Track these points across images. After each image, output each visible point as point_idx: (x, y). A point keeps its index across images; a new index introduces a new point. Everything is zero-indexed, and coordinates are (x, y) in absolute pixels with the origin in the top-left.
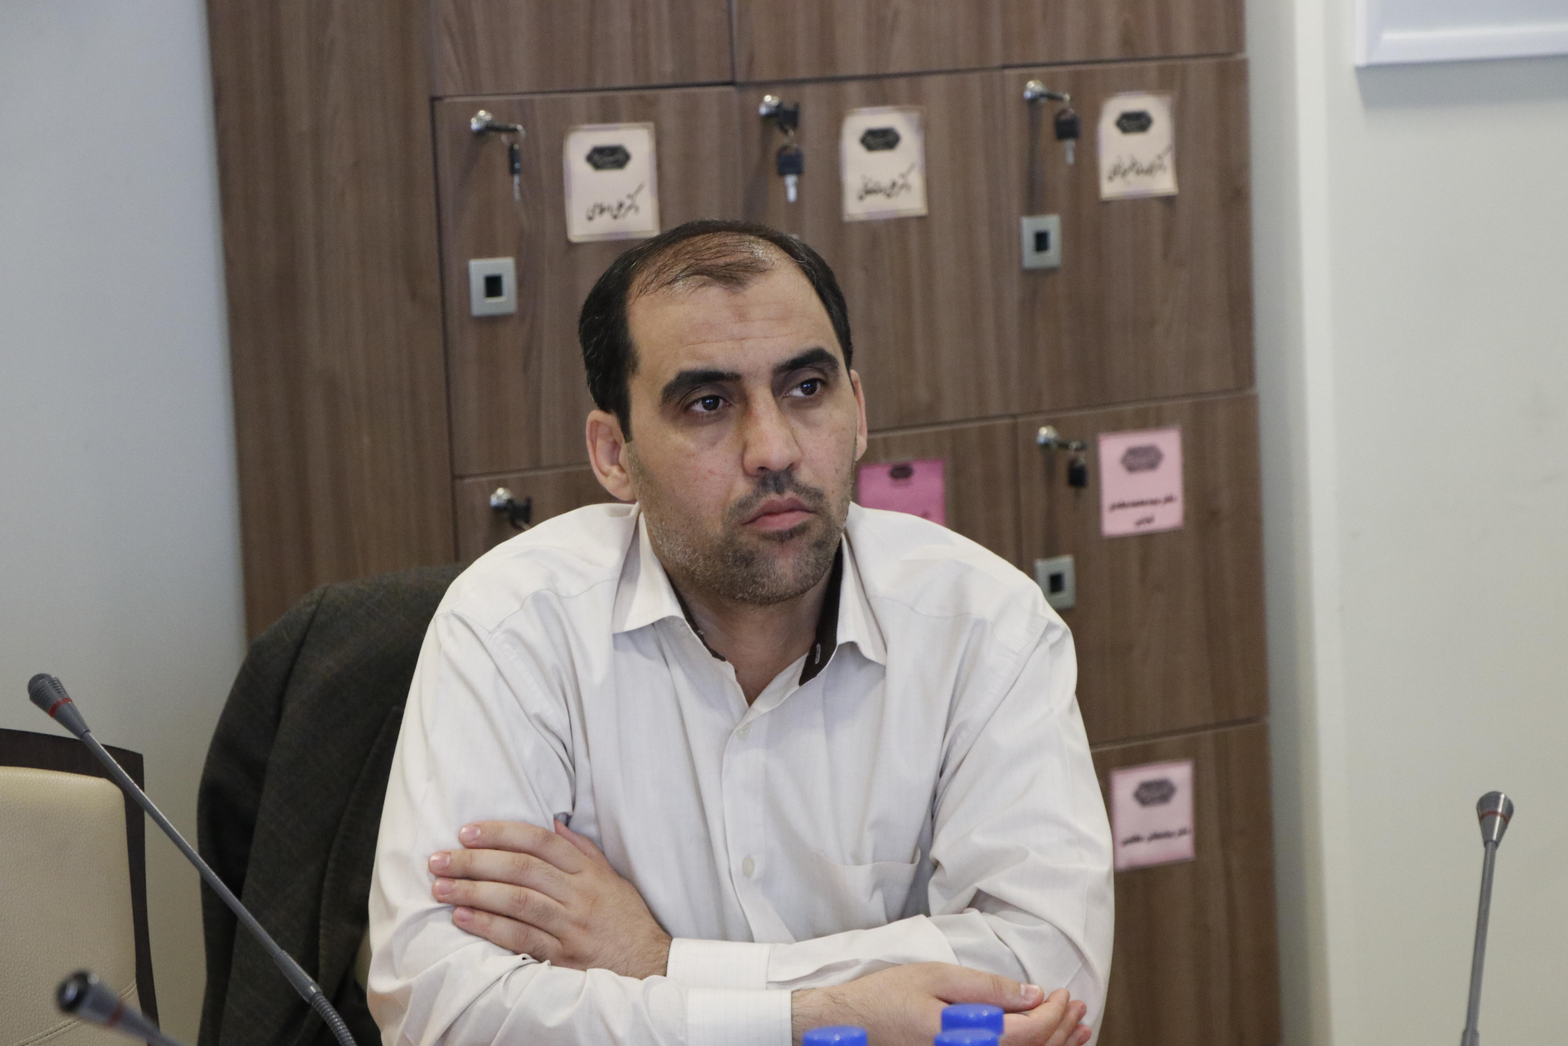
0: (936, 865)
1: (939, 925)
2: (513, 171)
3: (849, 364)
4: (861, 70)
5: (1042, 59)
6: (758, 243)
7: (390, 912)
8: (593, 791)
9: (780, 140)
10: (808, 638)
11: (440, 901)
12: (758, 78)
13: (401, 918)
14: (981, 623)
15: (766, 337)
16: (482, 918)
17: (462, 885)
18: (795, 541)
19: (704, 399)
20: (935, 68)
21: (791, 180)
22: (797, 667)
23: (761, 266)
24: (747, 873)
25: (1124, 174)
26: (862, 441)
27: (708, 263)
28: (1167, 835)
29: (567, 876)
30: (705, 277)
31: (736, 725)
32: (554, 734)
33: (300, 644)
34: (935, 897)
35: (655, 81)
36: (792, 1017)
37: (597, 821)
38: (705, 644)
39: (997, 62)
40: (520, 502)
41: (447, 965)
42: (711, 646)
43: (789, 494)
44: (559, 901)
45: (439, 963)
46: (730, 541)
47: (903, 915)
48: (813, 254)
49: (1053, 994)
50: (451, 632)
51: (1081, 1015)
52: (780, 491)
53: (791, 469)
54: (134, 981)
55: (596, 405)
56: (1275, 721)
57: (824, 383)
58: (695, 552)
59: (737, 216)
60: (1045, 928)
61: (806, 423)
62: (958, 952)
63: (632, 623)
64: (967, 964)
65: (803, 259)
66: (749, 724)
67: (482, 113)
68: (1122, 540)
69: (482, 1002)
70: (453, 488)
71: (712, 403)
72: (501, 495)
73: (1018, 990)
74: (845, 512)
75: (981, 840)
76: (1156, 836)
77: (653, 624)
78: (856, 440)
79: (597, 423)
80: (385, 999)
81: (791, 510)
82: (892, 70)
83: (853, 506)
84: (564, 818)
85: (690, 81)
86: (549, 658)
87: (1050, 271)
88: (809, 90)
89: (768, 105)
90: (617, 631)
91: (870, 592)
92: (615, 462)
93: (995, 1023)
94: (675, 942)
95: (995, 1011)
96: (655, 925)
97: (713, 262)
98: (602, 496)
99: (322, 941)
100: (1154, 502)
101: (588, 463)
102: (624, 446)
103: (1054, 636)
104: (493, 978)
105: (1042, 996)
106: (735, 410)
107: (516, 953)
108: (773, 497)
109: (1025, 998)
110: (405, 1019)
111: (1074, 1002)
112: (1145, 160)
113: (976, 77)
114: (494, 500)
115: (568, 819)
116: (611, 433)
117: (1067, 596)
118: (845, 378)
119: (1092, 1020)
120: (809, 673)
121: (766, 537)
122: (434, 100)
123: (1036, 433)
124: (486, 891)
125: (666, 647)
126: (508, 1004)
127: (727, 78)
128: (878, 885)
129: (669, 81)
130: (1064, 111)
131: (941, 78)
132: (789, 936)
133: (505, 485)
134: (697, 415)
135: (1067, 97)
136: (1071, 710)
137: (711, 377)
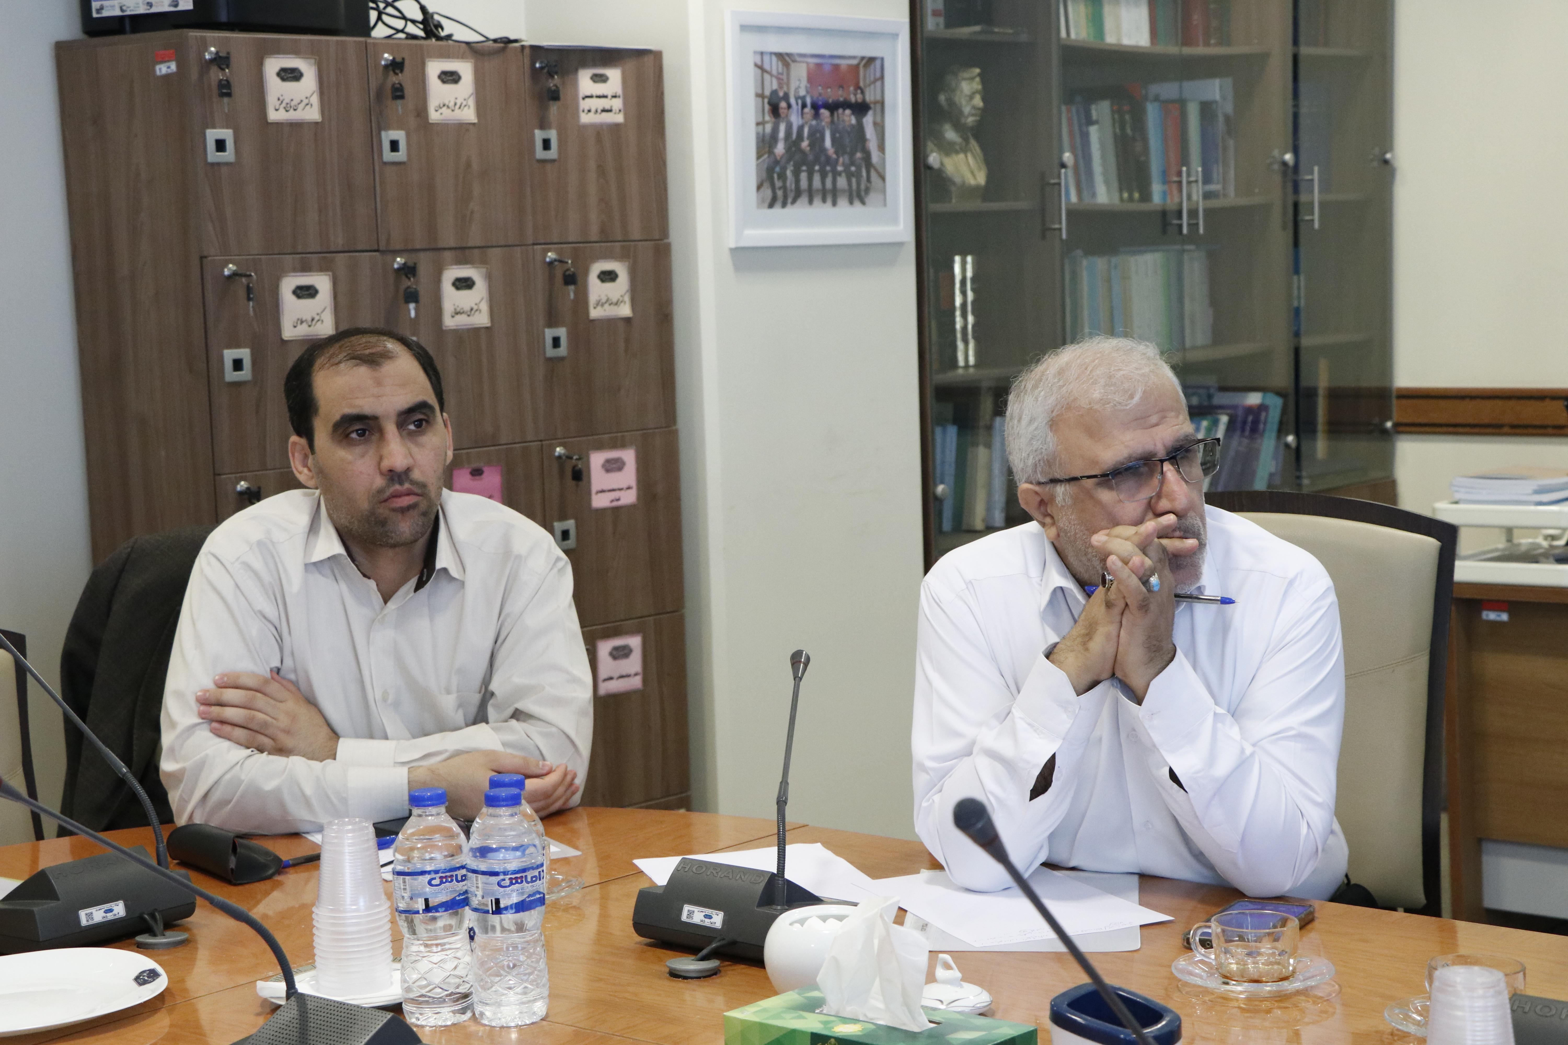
0: (492, 694)
1: (492, 729)
2: (249, 299)
3: (442, 410)
4: (452, 244)
5: (555, 240)
6: (389, 342)
7: (173, 725)
8: (293, 654)
9: (406, 283)
10: (418, 565)
11: (203, 719)
12: (391, 248)
13: (180, 728)
14: (518, 557)
15: (393, 395)
16: (227, 728)
17: (215, 710)
18: (411, 512)
19: (357, 431)
20: (494, 244)
21: (412, 306)
22: (413, 582)
23: (390, 354)
24: (385, 700)
25: (602, 305)
26: (450, 454)
27: (359, 353)
28: (628, 676)
29: (278, 704)
30: (358, 361)
31: (377, 616)
32: (270, 621)
33: (122, 571)
34: (491, 712)
35: (333, 249)
36: (409, 782)
37: (295, 671)
38: (359, 570)
39: (531, 242)
40: (254, 489)
41: (207, 755)
42: (363, 571)
43: (407, 485)
44: (273, 718)
45: (202, 754)
46: (372, 513)
47: (475, 722)
48: (421, 348)
49: (557, 767)
50: (209, 564)
51: (573, 779)
52: (401, 483)
53: (408, 470)
54: (21, 766)
55: (294, 433)
56: (688, 612)
57: (427, 421)
58: (352, 517)
59: (381, 325)
60: (554, 729)
61: (417, 444)
62: (504, 744)
63: (315, 558)
64: (509, 751)
65: (415, 350)
66: (385, 615)
67: (231, 266)
68: (602, 511)
69: (228, 777)
70: (214, 480)
71: (362, 433)
72: (243, 485)
73: (538, 765)
74: (439, 495)
75: (518, 680)
76: (622, 677)
77: (329, 558)
78: (446, 453)
79: (294, 444)
80: (170, 775)
81: (408, 494)
82: (470, 244)
83: (445, 491)
84: (276, 670)
85: (352, 249)
86: (267, 578)
87: (562, 359)
88: (422, 255)
89: (398, 263)
90: (308, 562)
91: (456, 540)
92: (305, 465)
93: (520, 785)
94: (341, 740)
95: (520, 777)
96: (329, 731)
97: (362, 352)
98: (298, 485)
99: (135, 742)
100: (620, 489)
101: (291, 467)
102: (311, 457)
103: (560, 564)
104: (234, 762)
105: (551, 768)
106: (375, 437)
107: (248, 748)
108: (397, 487)
109: (542, 769)
110: (182, 786)
111: (571, 771)
112: (615, 297)
113: (518, 249)
114: (239, 488)
115: (278, 670)
116: (303, 449)
117: (571, 543)
118: (439, 418)
119: (580, 780)
120: (419, 586)
121: (394, 510)
122: (202, 258)
123: (555, 451)
124: (230, 713)
125: (336, 571)
126: (243, 777)
127: (376, 248)
128: (460, 706)
129: (340, 248)
130: (568, 270)
131: (499, 249)
132: (409, 736)
133: (245, 480)
134: (353, 439)
135: (570, 262)
136: (570, 606)
137: (360, 418)
